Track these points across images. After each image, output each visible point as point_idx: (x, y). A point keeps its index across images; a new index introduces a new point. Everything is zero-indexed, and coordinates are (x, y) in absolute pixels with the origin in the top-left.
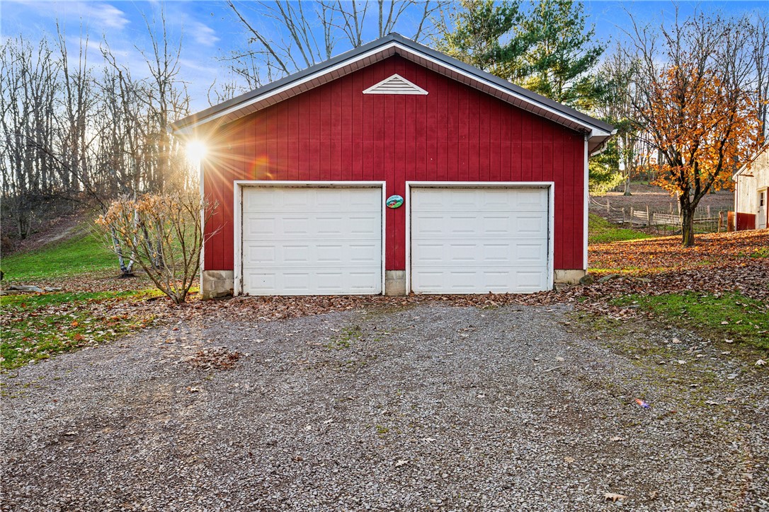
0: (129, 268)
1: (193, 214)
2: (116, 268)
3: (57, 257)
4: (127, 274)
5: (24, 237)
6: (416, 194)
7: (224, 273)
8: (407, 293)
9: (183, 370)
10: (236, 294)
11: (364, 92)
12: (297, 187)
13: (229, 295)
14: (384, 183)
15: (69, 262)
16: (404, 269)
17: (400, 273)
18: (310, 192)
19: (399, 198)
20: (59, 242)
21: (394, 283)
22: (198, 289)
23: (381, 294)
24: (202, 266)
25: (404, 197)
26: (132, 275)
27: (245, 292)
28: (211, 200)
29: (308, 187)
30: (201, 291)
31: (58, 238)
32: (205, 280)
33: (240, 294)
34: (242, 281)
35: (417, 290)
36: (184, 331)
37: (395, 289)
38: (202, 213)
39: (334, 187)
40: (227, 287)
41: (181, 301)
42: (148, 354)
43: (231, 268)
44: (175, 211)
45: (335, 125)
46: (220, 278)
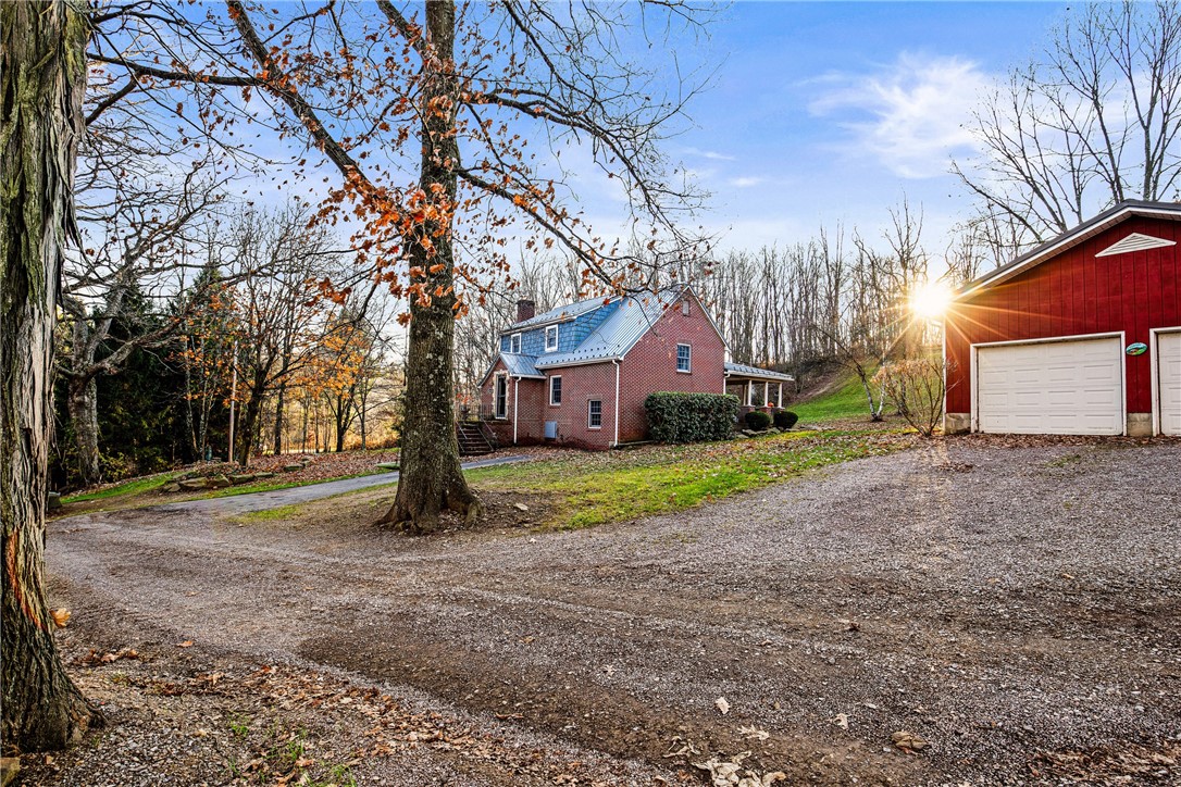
0: (878, 414)
1: (937, 370)
2: (867, 415)
3: (822, 406)
4: (877, 419)
5: (799, 391)
6: (1163, 341)
7: (962, 415)
8: (1155, 435)
9: (936, 470)
10: (972, 431)
11: (1097, 256)
12: (1029, 344)
13: (967, 432)
14: (1123, 333)
15: (830, 410)
16: (1150, 411)
17: (1146, 415)
18: (1041, 347)
19: (1142, 345)
20: (822, 394)
21: (1138, 425)
22: (942, 428)
23: (1122, 435)
24: (944, 410)
25: (1148, 344)
26: (881, 420)
27: (981, 430)
28: (952, 360)
29: (1039, 343)
30: (943, 429)
31: (821, 391)
32: (947, 420)
33: (976, 431)
34: (978, 421)
35: (1168, 431)
36: (933, 452)
37: (1139, 429)
38: (944, 371)
39: (1067, 341)
40: (965, 426)
41: (928, 435)
42: (911, 462)
43: (968, 410)
44: (924, 370)
45: (1066, 289)
46: (959, 419)
